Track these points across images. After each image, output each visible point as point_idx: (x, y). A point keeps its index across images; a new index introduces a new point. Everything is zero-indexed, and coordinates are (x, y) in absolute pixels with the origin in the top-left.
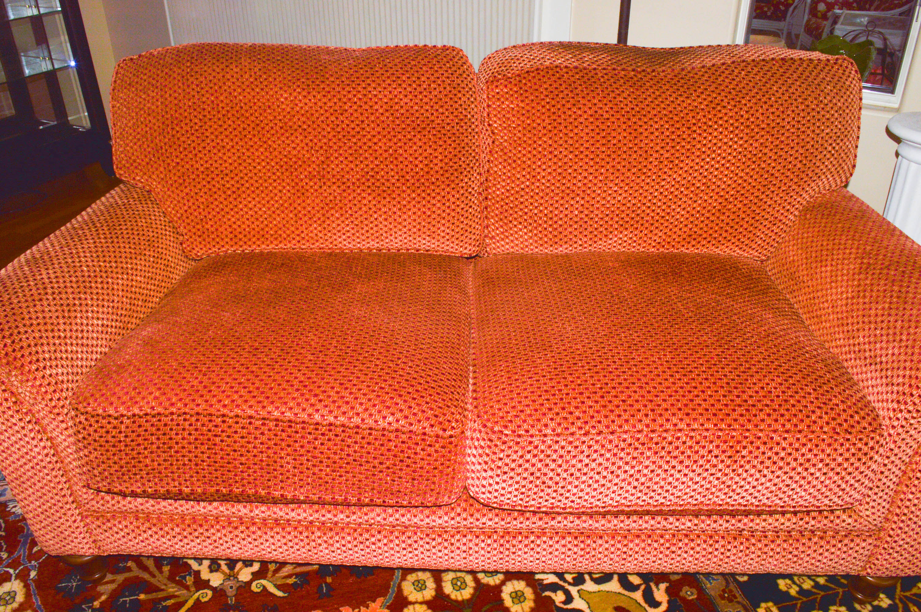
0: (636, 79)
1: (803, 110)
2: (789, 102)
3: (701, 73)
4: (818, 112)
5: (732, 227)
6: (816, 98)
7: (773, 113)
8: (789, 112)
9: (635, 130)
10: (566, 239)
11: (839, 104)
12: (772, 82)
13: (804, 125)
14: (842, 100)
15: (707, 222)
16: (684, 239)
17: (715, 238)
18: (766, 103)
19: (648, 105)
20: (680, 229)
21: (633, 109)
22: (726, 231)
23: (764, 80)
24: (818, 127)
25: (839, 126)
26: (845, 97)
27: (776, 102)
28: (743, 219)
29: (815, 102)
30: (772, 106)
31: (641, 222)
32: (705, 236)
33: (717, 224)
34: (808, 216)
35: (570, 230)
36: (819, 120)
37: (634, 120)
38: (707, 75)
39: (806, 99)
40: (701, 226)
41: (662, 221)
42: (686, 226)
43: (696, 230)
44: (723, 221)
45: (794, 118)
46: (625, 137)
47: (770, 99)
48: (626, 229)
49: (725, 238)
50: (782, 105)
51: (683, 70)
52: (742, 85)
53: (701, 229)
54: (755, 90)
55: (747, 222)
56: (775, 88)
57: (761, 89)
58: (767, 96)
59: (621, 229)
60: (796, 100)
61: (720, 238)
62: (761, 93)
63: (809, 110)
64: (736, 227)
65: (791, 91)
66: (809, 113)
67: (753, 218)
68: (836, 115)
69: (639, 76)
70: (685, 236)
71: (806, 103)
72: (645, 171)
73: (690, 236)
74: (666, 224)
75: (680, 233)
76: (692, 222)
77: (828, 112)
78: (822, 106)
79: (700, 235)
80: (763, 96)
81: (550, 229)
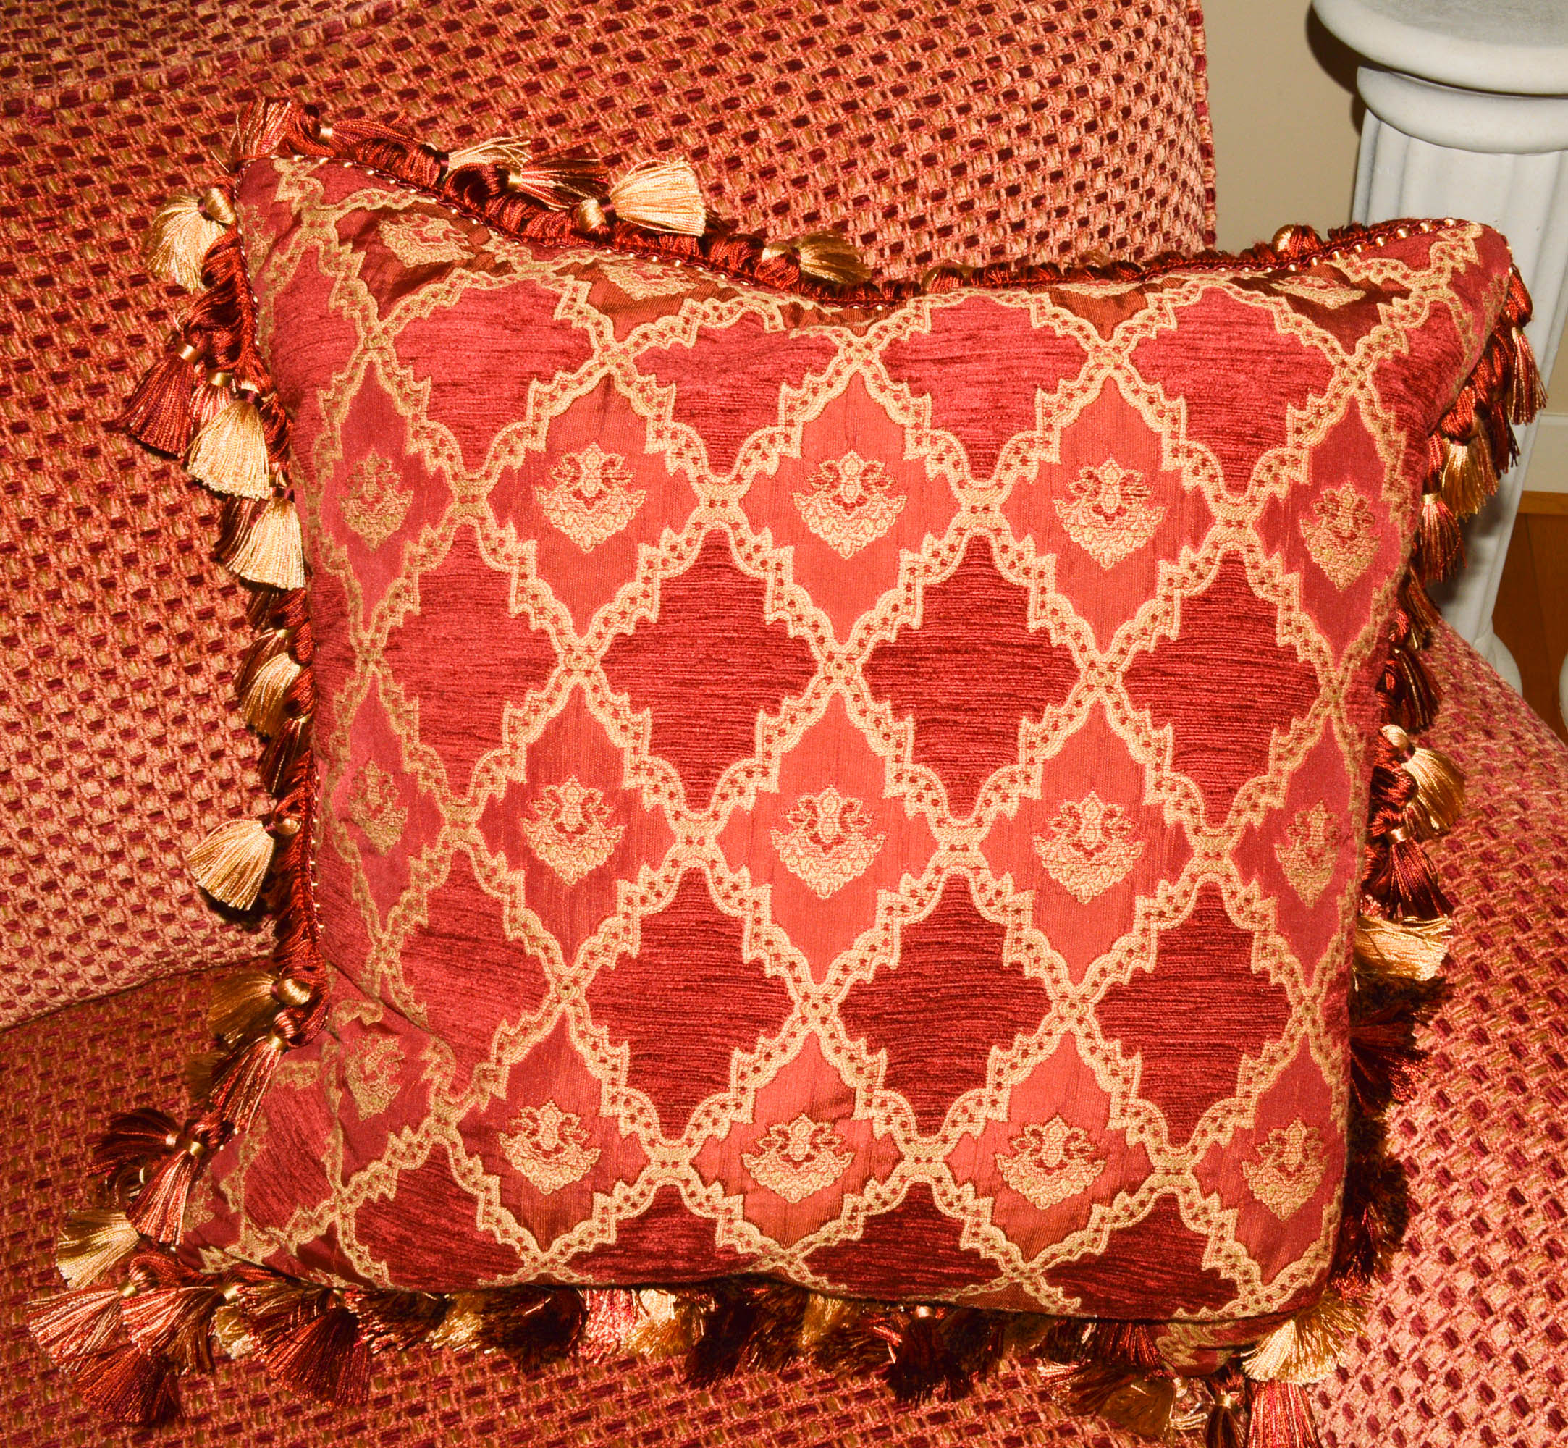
0: (34, 158)
1: (929, 160)
2: (852, 131)
3: (372, 57)
4: (1006, 154)
6: (980, 86)
7: (781, 209)
8: (860, 188)
9: (92, 452)
11: (1099, 88)
12: (748, 42)
13: (945, 231)
14: (1110, 63)
18: (734, 163)
19: (120, 304)
21: (42, 342)
23: (707, 38)
24: (1018, 227)
25: (1118, 194)
26: (1121, 45)
27: (787, 146)
29: (983, 105)
30: (768, 173)
36: (1013, 191)
37: (70, 401)
38: (405, 63)
39: (933, 101)
45: (890, 213)
46: (50, 501)
47: (751, 138)
50: (818, 156)
51: (279, 49)
52: (597, 88)
54: (672, 106)
56: (767, 73)
57: (696, 96)
58: (737, 126)
60: (884, 115)
62: (699, 118)
63: (956, 155)
65: (852, 69)
66: (959, 170)
68: (1093, 145)
69: (51, 137)
71: (940, 119)
72: (212, 633)
77: (1051, 140)
78: (1019, 116)
80: (716, 128)
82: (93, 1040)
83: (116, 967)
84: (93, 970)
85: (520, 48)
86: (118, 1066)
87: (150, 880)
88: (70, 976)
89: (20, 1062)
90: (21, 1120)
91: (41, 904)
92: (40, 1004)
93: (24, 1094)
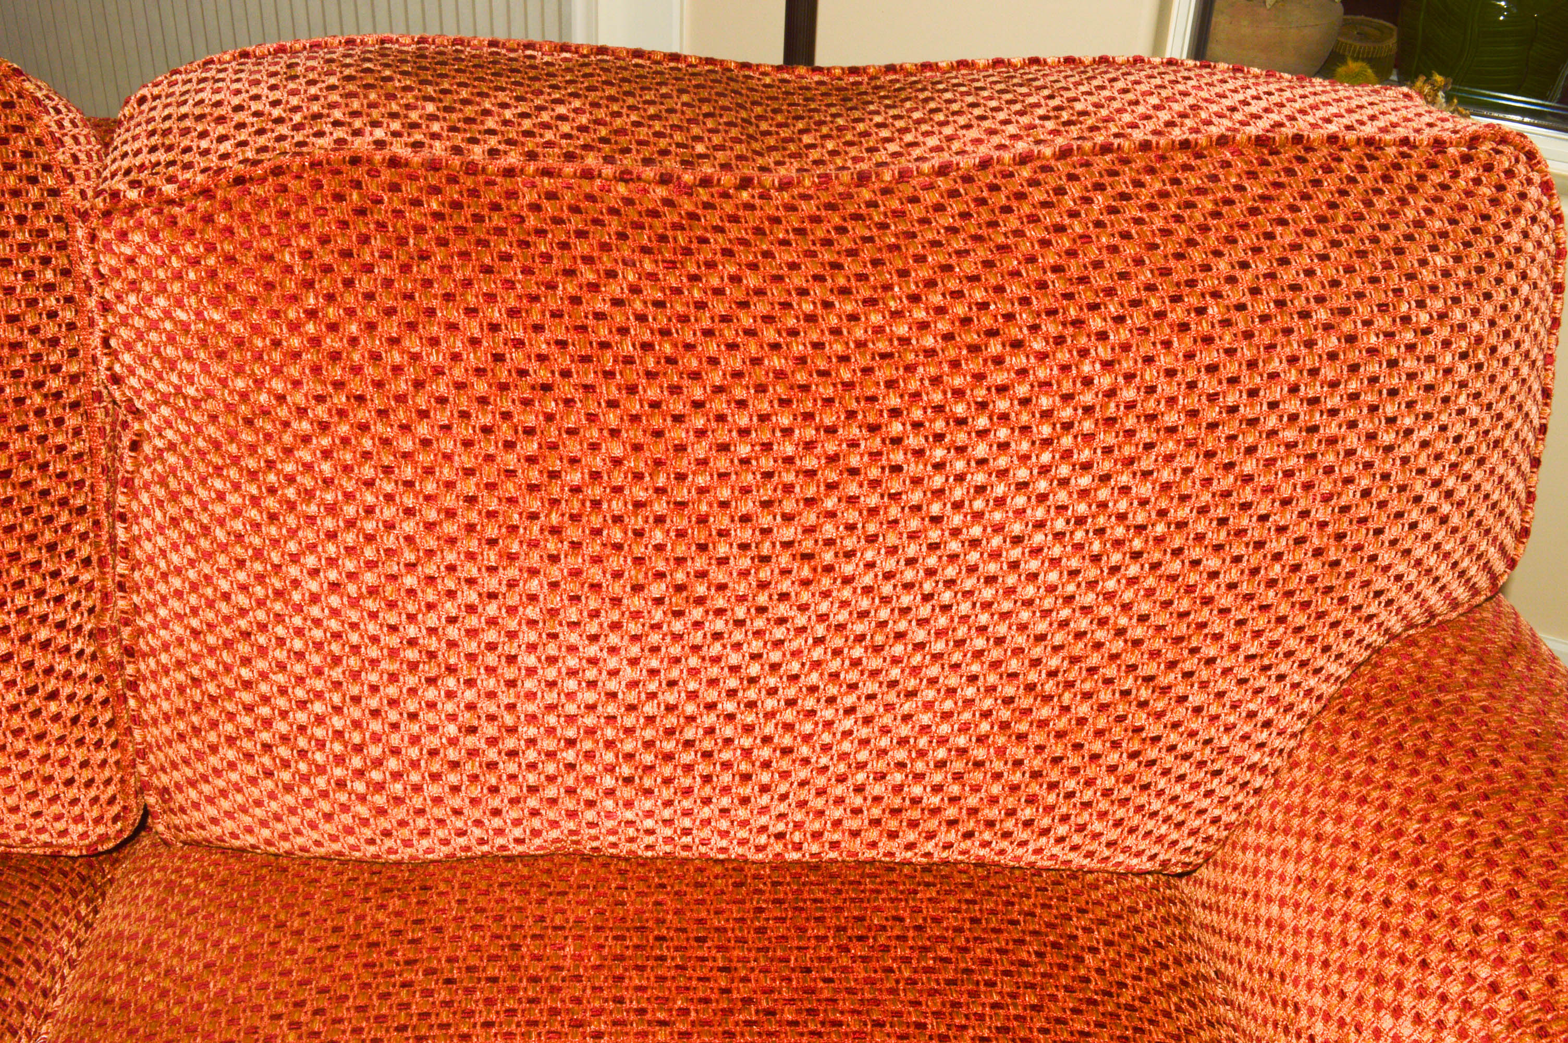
0: (671, 217)
1: (1333, 356)
2: (1279, 322)
3: (932, 197)
4: (1393, 363)
5: (1053, 786)
6: (1383, 308)
7: (1212, 369)
8: (1275, 365)
9: (658, 434)
10: (421, 823)
11: (1476, 327)
12: (1212, 240)
13: (1333, 412)
14: (1488, 310)
15: (958, 766)
16: (875, 822)
17: (990, 824)
18: (1184, 327)
19: (708, 333)
20: (859, 789)
21: (647, 347)
22: (1032, 800)
23: (1182, 231)
24: (1391, 421)
25: (1474, 411)
26: (1500, 296)
27: (1226, 323)
28: (1095, 757)
29: (1383, 323)
30: (1208, 340)
31: (703, 768)
32: (951, 812)
33: (998, 776)
34: (1344, 742)
35: (434, 790)
36: (1393, 393)
37: (653, 393)
38: (956, 207)
39: (1345, 312)
40: (938, 778)
41: (785, 764)
42: (881, 777)
43: (917, 790)
44: (1018, 763)
45: (1294, 389)
46: (617, 462)
47: (1201, 311)
48: (648, 792)
49: (1028, 824)
50: (1248, 335)
51: (863, 179)
52: (1093, 252)
53: (937, 789)
54: (1146, 276)
55: (1112, 769)
56: (1222, 266)
57: (1165, 272)
58: (1193, 301)
59: (627, 793)
60: (1305, 315)
61: (1009, 824)
62: (1166, 288)
63: (1354, 356)
64: (1071, 784)
65: (1287, 276)
66: (1354, 368)
67: (1133, 755)
68: (1463, 369)
69: (687, 205)
70: (876, 812)
71: (1347, 327)
72: (701, 590)
73: (896, 812)
74: (803, 774)
75: (858, 801)
76: (901, 765)
77: (1430, 359)
78: (1409, 336)
79: (935, 811)
80: (1176, 299)
81: (360, 787)
82: (502, 885)
83: (536, 833)
84: (518, 832)
85: (1042, 213)
86: (520, 909)
87: (588, 769)
88: (500, 832)
89: (442, 887)
90: (438, 930)
91: (501, 765)
92: (468, 849)
93: (443, 911)
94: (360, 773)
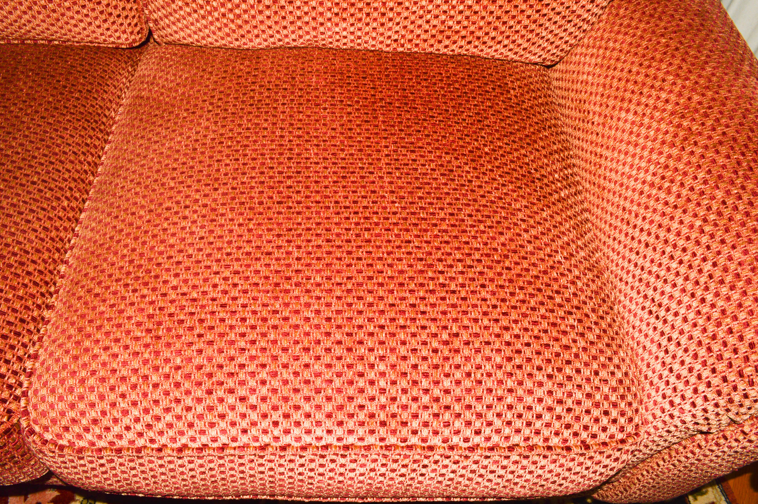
5: (504, 23)
10: (256, 32)
15: (468, 13)
16: (433, 36)
17: (478, 38)
20: (428, 22)
22: (495, 29)
28: (522, 11)
31: (366, 10)
32: (463, 33)
33: (483, 18)
34: (622, 11)
35: (260, 18)
40: (459, 18)
41: (399, 10)
42: (436, 17)
43: (451, 23)
44: (492, 13)
48: (345, 20)
49: (493, 38)
53: (459, 23)
55: (529, 17)
59: (336, 20)
61: (486, 39)
64: (512, 23)
67: (538, 11)
70: (434, 32)
73: (442, 32)
74: (406, 14)
75: (427, 27)
76: (445, 12)
79: (457, 32)
81: (231, 16)
82: (288, 57)
83: (301, 37)
84: (293, 36)
86: (295, 65)
87: (321, 9)
88: (286, 36)
89: (265, 57)
90: (264, 72)
91: (286, 7)
92: (274, 43)
93: (266, 65)
94: (231, 10)
